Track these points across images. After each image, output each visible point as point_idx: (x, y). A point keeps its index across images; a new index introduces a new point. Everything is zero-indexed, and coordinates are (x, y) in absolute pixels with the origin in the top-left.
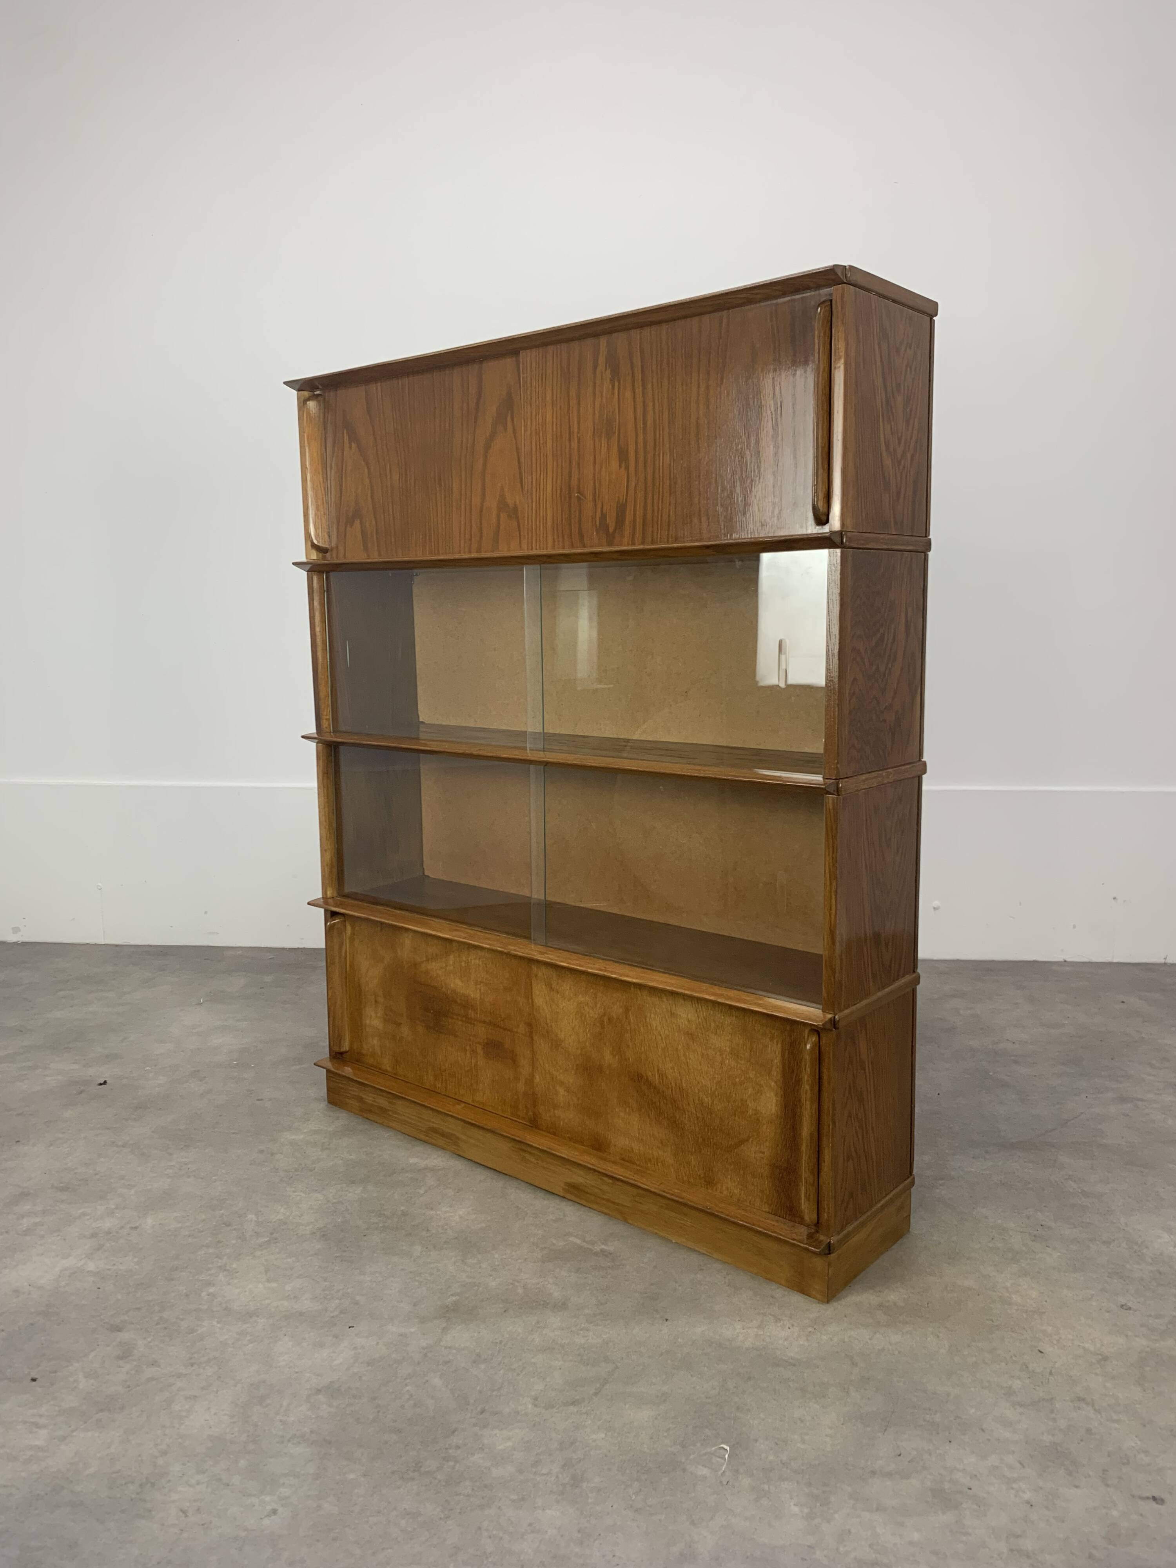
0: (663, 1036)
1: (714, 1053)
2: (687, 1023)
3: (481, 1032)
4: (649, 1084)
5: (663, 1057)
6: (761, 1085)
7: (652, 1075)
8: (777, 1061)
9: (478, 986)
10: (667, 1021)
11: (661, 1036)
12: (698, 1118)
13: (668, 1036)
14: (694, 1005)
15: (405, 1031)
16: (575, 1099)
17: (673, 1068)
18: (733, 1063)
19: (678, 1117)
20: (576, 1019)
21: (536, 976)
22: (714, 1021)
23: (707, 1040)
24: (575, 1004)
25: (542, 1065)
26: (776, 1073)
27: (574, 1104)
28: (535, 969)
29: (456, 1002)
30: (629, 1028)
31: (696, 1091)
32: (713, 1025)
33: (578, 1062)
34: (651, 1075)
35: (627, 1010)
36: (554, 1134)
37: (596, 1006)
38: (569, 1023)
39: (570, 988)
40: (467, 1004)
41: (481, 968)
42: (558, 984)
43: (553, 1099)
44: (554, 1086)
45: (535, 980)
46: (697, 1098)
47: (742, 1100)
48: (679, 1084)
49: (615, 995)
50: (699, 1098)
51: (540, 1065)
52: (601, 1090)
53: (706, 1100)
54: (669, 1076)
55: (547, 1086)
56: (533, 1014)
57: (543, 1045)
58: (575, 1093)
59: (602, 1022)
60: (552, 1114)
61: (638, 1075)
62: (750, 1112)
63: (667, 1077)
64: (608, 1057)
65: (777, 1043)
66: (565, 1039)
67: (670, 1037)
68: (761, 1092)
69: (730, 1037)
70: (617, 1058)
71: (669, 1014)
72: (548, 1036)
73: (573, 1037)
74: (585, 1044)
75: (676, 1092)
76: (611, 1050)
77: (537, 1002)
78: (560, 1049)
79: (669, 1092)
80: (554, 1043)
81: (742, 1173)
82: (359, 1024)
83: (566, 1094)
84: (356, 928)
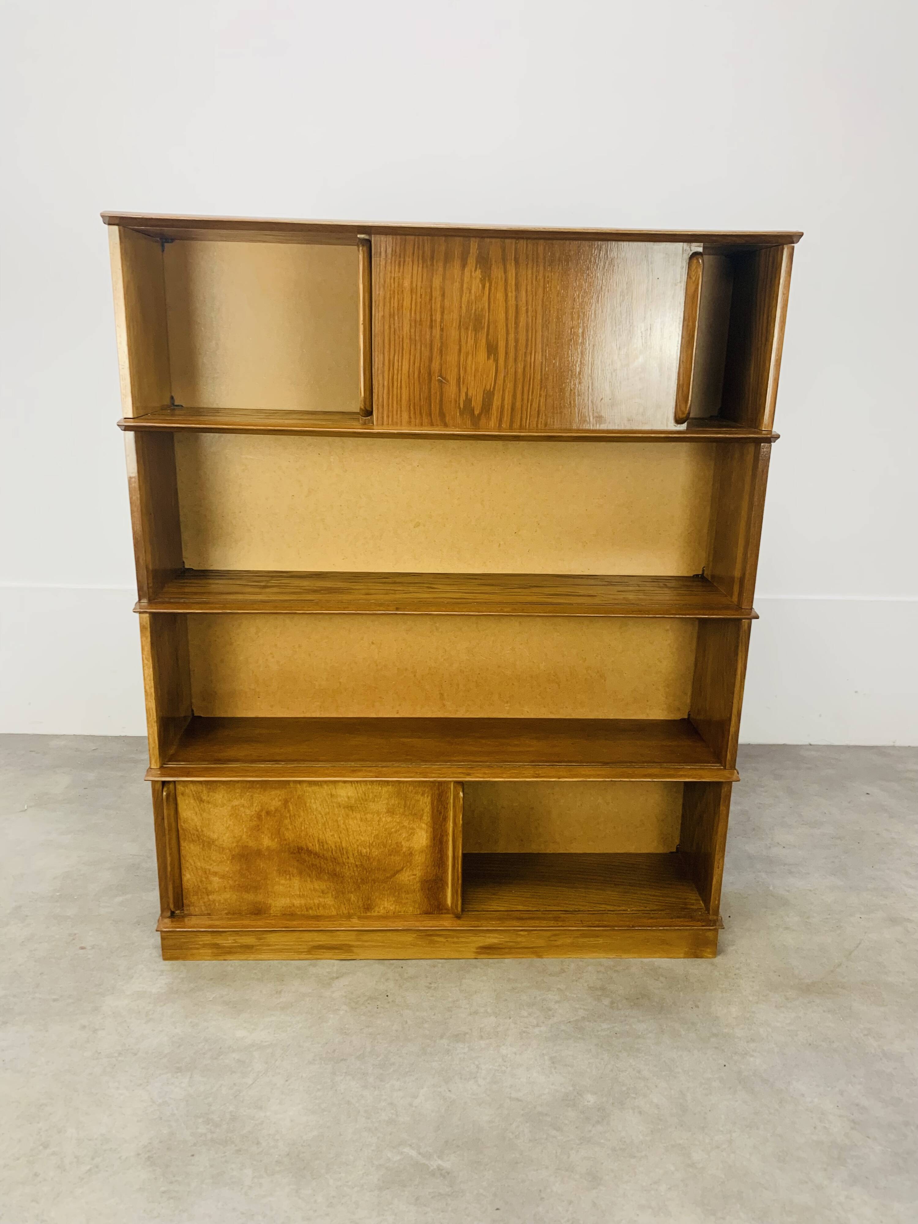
0: (323, 813)
1: (372, 816)
2: (346, 799)
4: (309, 852)
5: (324, 829)
6: (413, 829)
7: (313, 845)
8: (428, 809)
11: (321, 814)
13: (329, 813)
14: (353, 785)
16: (231, 882)
17: (333, 836)
18: (389, 819)
19: (338, 870)
20: (230, 820)
22: (372, 792)
23: (365, 807)
24: (229, 808)
25: (193, 864)
26: (427, 818)
27: (231, 887)
30: (288, 815)
31: (356, 846)
32: (371, 795)
33: (234, 853)
34: (311, 845)
35: (286, 802)
37: (253, 806)
38: (223, 825)
39: (223, 797)
42: (208, 796)
43: (206, 889)
44: (207, 878)
45: (180, 796)
46: (356, 851)
47: (397, 843)
48: (339, 846)
49: (273, 793)
50: (358, 851)
51: (191, 865)
52: (260, 869)
53: (365, 851)
54: (330, 842)
55: (198, 880)
56: (181, 826)
57: (192, 848)
58: (231, 878)
59: (259, 817)
60: (206, 900)
61: (298, 849)
62: (404, 849)
63: (327, 844)
64: (267, 842)
65: (428, 796)
66: (218, 838)
67: (331, 813)
68: (413, 834)
69: (387, 801)
70: (276, 840)
71: (330, 796)
72: (199, 840)
73: (227, 835)
74: (241, 837)
75: (336, 853)
76: (270, 835)
77: (185, 815)
78: (213, 847)
79: (330, 854)
80: (206, 844)
81: (397, 893)
83: (221, 880)
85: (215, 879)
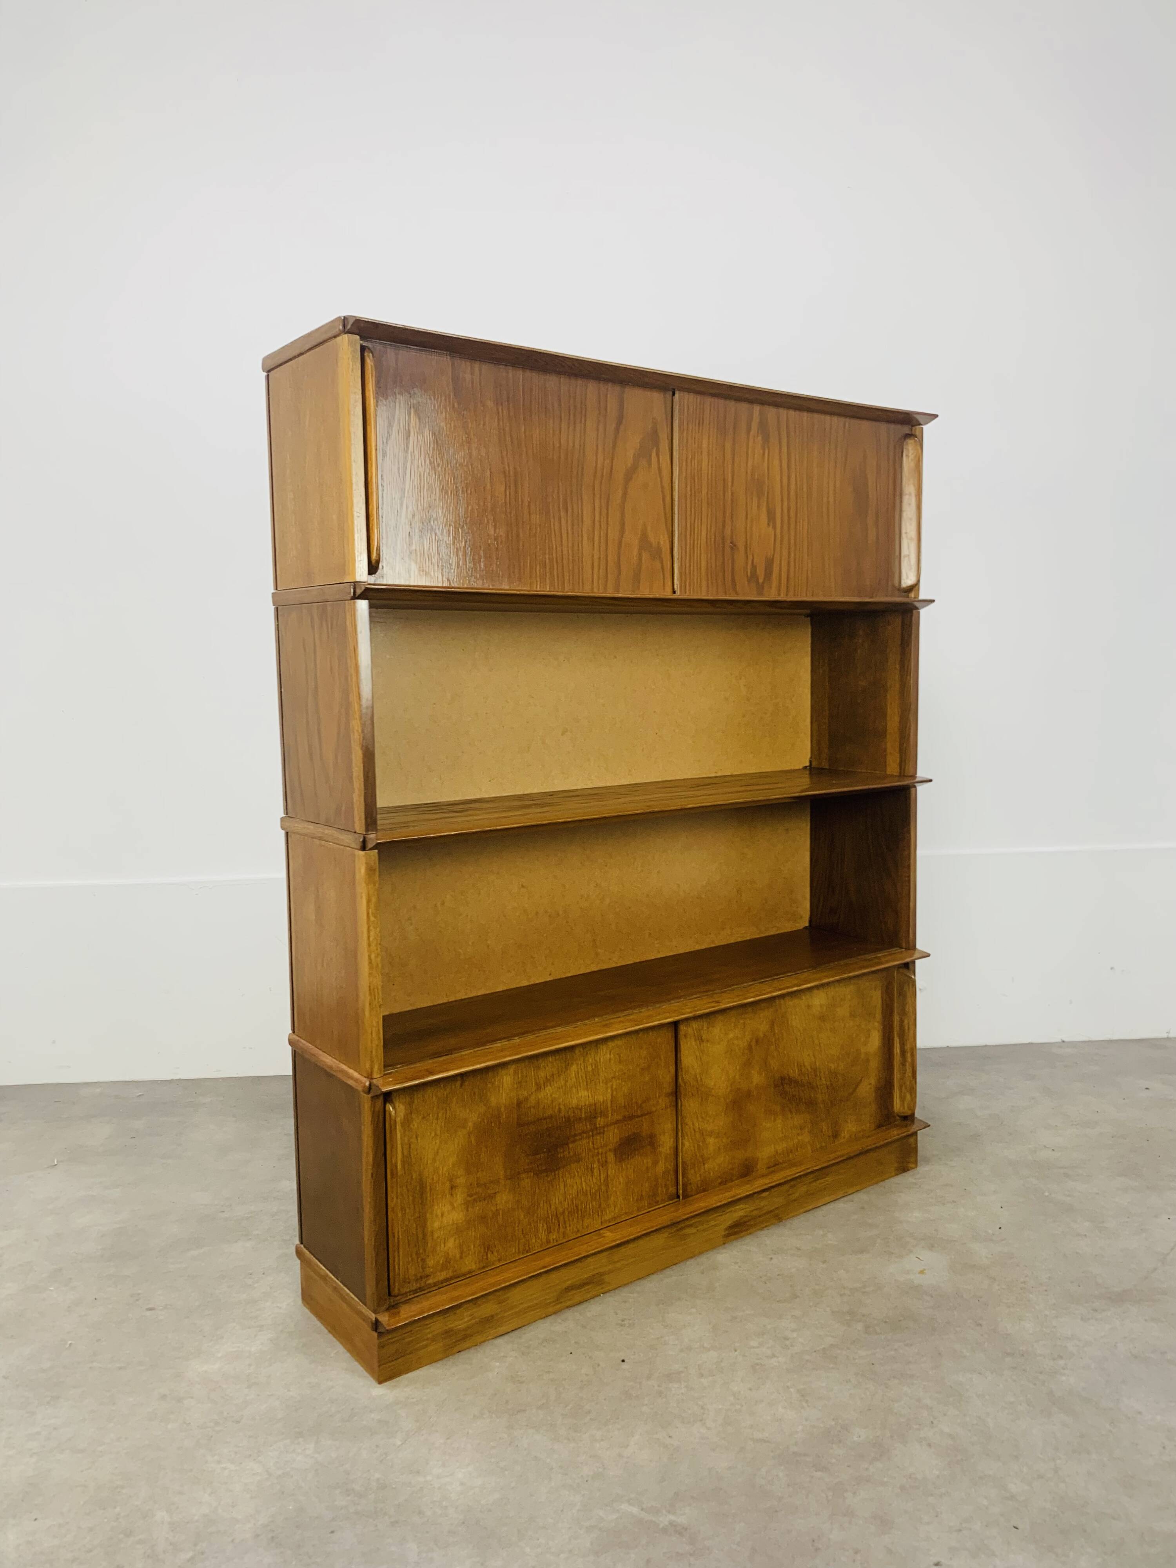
1: (838, 1023)
2: (819, 1009)
3: (613, 1136)
4: (790, 1081)
5: (802, 1049)
6: (869, 1031)
7: (793, 1071)
8: (880, 1005)
9: (609, 1085)
11: (800, 1032)
12: (828, 1087)
15: (504, 1199)
16: (725, 1140)
17: (809, 1055)
18: (851, 1024)
19: (813, 1096)
20: (726, 1059)
21: (685, 1036)
22: (839, 994)
23: (834, 1015)
24: (725, 1043)
25: (691, 1126)
26: (879, 1015)
27: (724, 1147)
28: (685, 1029)
29: (580, 1119)
30: (774, 1040)
31: (826, 1063)
32: (838, 1000)
33: (728, 1101)
34: (791, 1071)
35: (772, 1024)
36: (704, 1190)
37: (745, 1035)
38: (719, 1067)
39: (720, 1030)
40: (593, 1113)
41: (612, 1062)
42: (708, 1034)
43: (702, 1156)
44: (704, 1141)
45: (683, 1039)
46: (827, 1069)
47: (857, 1050)
48: (813, 1066)
49: (762, 1015)
51: (690, 1128)
52: (750, 1115)
53: (833, 1066)
54: (806, 1064)
55: (697, 1146)
56: (683, 1078)
57: (692, 1105)
58: (725, 1134)
59: (750, 1048)
61: (781, 1079)
62: (863, 1056)
63: (804, 1067)
64: (756, 1078)
65: (879, 990)
66: (715, 1085)
67: (807, 1028)
68: (869, 1036)
69: (849, 1003)
70: (763, 1074)
71: (807, 1007)
72: (697, 1092)
73: (722, 1079)
74: (734, 1079)
75: (812, 1076)
76: (758, 1069)
77: (685, 1061)
78: (710, 1098)
79: (807, 1078)
81: (857, 1110)
82: (421, 1236)
83: (716, 1141)
84: (416, 1101)
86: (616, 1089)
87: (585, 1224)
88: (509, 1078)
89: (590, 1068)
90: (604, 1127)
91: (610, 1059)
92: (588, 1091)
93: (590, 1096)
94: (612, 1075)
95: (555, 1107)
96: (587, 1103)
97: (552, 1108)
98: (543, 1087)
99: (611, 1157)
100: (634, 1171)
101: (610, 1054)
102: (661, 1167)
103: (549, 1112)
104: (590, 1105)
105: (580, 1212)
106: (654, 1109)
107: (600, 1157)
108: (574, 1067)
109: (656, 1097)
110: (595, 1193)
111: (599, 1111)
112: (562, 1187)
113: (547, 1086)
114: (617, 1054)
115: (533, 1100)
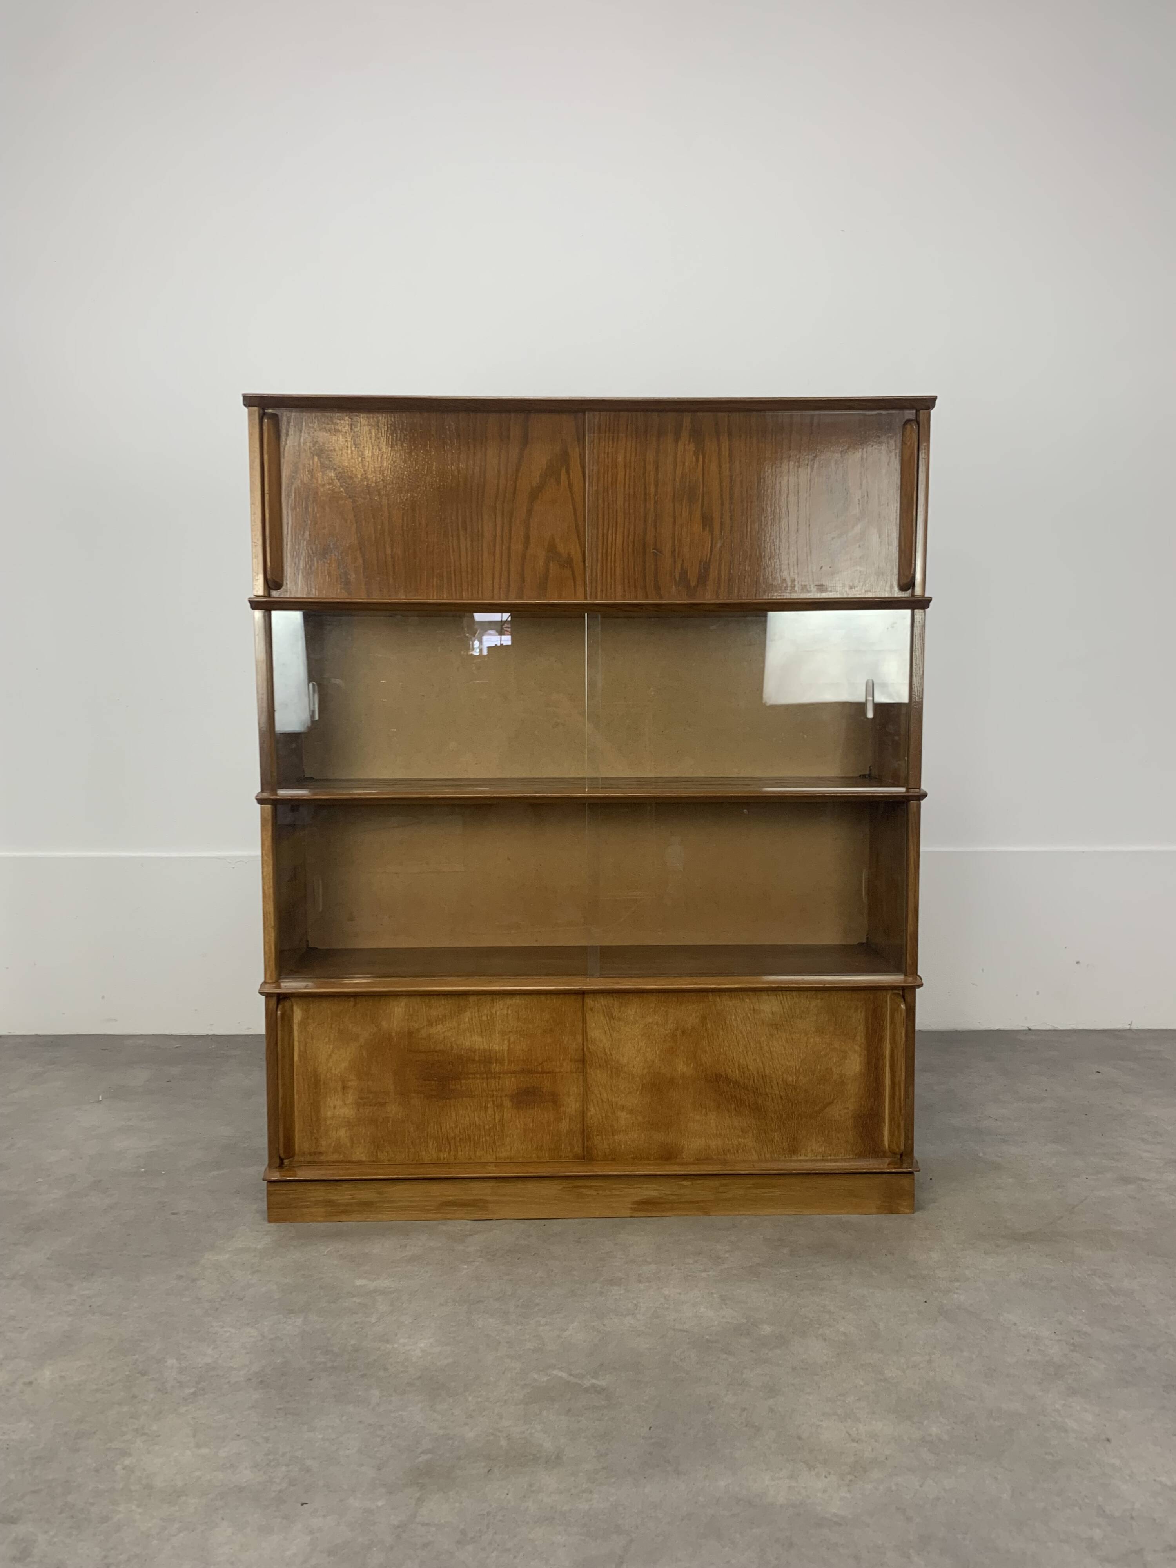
0: (744, 1033)
1: (798, 1036)
2: (770, 1016)
3: (510, 1084)
4: (728, 1080)
5: (745, 1052)
6: (845, 1052)
7: (732, 1071)
8: (861, 1028)
9: (506, 1037)
10: (749, 1019)
11: (742, 1034)
12: (781, 1097)
13: (751, 1033)
14: (778, 998)
15: (393, 1110)
16: (640, 1118)
17: (755, 1060)
18: (818, 1040)
19: (760, 1102)
20: (642, 1041)
21: (592, 1009)
22: (800, 1006)
23: (791, 1025)
24: (642, 1026)
25: (598, 1095)
26: (860, 1038)
27: (639, 1124)
28: (591, 1002)
29: (474, 1060)
30: (706, 1035)
31: (780, 1073)
32: (798, 1011)
33: (644, 1081)
34: (730, 1072)
35: (704, 1019)
36: (614, 1160)
37: (667, 1022)
38: (634, 1047)
39: (635, 1012)
40: (488, 1059)
41: (510, 1018)
42: (620, 1012)
43: (612, 1126)
44: (614, 1113)
45: (590, 1012)
46: (781, 1079)
47: (827, 1069)
48: (762, 1072)
49: (690, 1007)
50: (783, 1080)
51: (596, 1096)
52: (672, 1101)
53: (790, 1079)
54: (751, 1068)
55: (604, 1115)
56: (588, 1048)
57: (601, 1076)
58: (641, 1112)
59: (674, 1036)
60: (611, 1141)
61: (716, 1076)
62: (835, 1077)
63: (748, 1069)
64: (682, 1067)
65: (861, 1012)
66: (628, 1062)
67: (753, 1033)
68: (845, 1058)
69: (815, 1017)
70: (692, 1065)
71: (752, 1012)
72: (607, 1065)
73: (638, 1059)
74: (653, 1061)
75: (758, 1080)
76: (685, 1060)
77: (593, 1035)
78: (622, 1074)
79: (751, 1082)
80: (614, 1070)
81: (826, 1132)
82: (314, 1119)
83: (629, 1116)
84: (312, 1011)
85: (622, 1114)
86: (514, 1042)
87: (478, 1154)
88: (400, 1009)
89: (484, 1018)
90: (500, 1073)
91: (507, 1014)
92: (483, 1038)
93: (485, 1043)
94: (510, 1030)
95: (447, 1044)
96: (482, 1047)
97: (444, 1045)
98: (434, 1023)
99: (507, 1102)
100: (533, 1121)
101: (507, 1010)
102: (564, 1125)
103: (440, 1047)
104: (485, 1051)
105: (472, 1142)
106: (557, 1070)
107: (495, 1099)
108: (468, 1014)
109: (560, 1059)
110: (489, 1129)
111: (495, 1058)
112: (453, 1115)
113: (439, 1024)
114: (516, 1012)
115: (424, 1033)
